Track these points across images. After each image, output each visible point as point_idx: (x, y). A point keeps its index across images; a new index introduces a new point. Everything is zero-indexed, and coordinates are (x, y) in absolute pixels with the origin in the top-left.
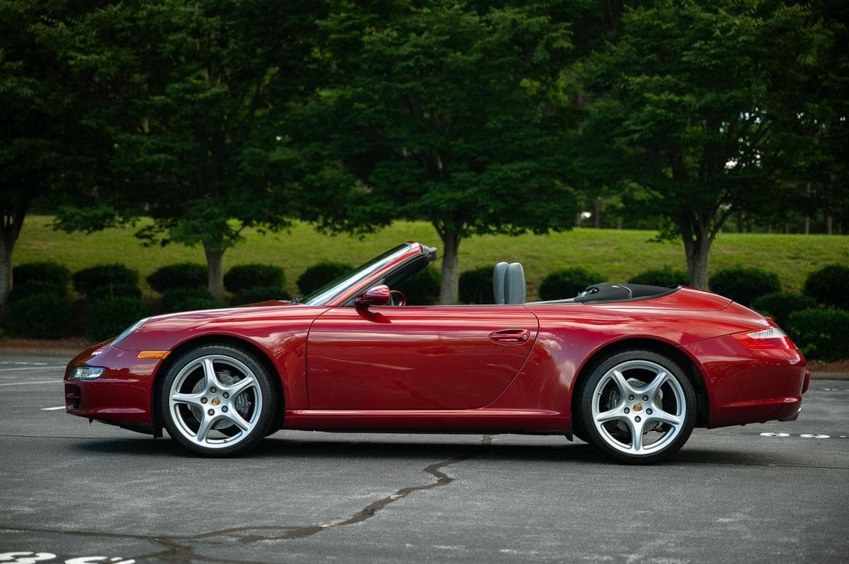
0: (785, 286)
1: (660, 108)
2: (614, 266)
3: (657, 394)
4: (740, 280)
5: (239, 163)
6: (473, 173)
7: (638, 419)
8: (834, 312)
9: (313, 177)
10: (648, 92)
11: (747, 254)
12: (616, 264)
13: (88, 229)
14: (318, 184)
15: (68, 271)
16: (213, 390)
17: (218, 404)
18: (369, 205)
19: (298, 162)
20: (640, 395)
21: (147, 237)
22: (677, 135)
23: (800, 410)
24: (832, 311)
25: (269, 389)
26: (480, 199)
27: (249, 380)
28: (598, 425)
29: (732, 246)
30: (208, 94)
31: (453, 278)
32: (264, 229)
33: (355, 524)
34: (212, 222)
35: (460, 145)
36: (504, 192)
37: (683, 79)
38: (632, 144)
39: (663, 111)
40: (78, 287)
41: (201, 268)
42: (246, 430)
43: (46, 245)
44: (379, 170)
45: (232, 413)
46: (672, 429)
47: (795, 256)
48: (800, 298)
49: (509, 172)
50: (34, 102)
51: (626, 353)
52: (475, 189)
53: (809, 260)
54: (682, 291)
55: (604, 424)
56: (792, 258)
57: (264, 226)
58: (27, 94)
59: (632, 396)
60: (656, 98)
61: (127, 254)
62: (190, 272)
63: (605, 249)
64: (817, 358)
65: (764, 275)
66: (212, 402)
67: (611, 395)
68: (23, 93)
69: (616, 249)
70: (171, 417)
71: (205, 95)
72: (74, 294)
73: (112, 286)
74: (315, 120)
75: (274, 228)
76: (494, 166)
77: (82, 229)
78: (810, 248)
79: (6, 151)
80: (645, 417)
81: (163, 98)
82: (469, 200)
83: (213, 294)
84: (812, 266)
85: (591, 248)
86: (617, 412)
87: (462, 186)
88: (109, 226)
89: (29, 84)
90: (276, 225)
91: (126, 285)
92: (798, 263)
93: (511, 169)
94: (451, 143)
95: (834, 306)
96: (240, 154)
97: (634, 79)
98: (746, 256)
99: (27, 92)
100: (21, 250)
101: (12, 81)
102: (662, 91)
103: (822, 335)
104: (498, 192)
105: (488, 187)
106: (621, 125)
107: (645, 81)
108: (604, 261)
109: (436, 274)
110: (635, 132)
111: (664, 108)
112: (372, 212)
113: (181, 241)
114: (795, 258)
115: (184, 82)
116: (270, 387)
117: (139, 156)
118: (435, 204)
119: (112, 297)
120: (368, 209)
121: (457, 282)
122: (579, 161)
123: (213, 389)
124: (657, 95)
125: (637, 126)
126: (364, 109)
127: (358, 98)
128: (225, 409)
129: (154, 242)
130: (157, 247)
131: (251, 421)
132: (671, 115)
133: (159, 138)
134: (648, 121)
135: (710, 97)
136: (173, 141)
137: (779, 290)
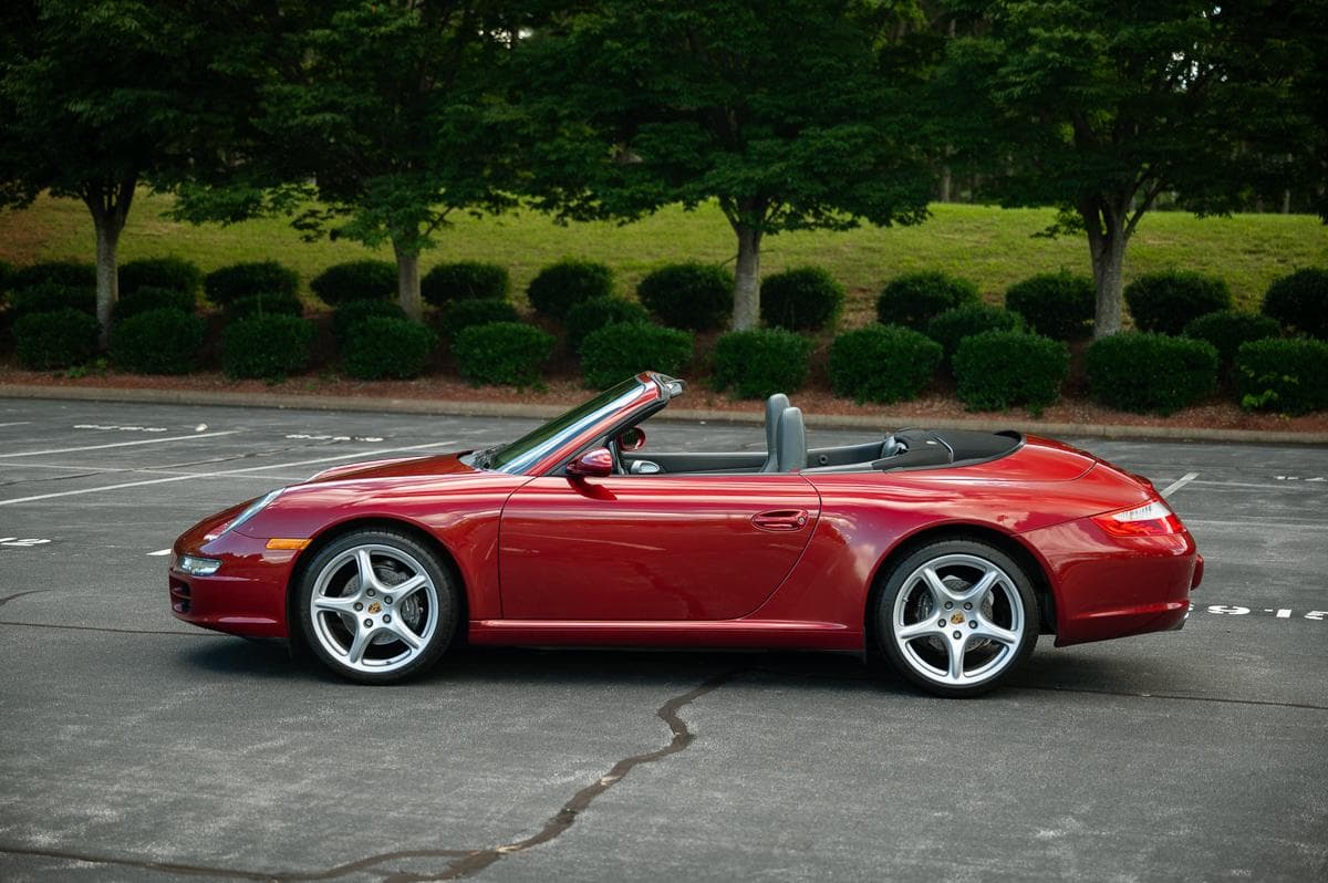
0: (1237, 297)
1: (1052, 50)
2: (989, 265)
3: (985, 600)
4: (1170, 291)
5: (440, 124)
6: (780, 141)
7: (957, 635)
8: (1305, 343)
9: (546, 147)
10: (1035, 27)
11: (1184, 245)
12: (992, 261)
13: (223, 219)
14: (553, 157)
15: (197, 270)
16: (371, 593)
17: (377, 611)
18: (627, 188)
19: (523, 124)
20: (960, 602)
21: (309, 226)
22: (1077, 89)
23: (1187, 616)
24: (1300, 341)
25: (447, 591)
26: (789, 180)
27: (419, 580)
28: (902, 643)
29: (1163, 232)
30: (393, 27)
31: (752, 288)
32: (479, 210)
33: (544, 844)
34: (401, 211)
35: (760, 99)
36: (825, 170)
37: (1086, 6)
38: (1010, 101)
39: (1057, 55)
40: (211, 296)
41: (387, 268)
42: (416, 647)
43: (166, 227)
44: (643, 135)
45: (398, 624)
46: (1005, 649)
47: (1254, 249)
48: (1258, 319)
49: (833, 141)
50: (141, 39)
51: (941, 544)
52: (783, 165)
53: (1275, 254)
54: (1027, 450)
55: (911, 642)
56: (1251, 252)
57: (479, 206)
58: (130, 27)
59: (950, 604)
60: (1047, 35)
61: (283, 243)
62: (372, 274)
63: (976, 237)
64: (1279, 410)
65: (1205, 283)
66: (370, 609)
67: (920, 602)
68: (124, 25)
69: (992, 237)
70: (314, 631)
71: (388, 29)
72: (206, 305)
73: (259, 297)
74: (548, 64)
75: (494, 209)
76: (810, 131)
77: (215, 220)
78: (1278, 237)
79: (102, 109)
80: (967, 632)
81: (328, 32)
82: (774, 181)
83: (406, 309)
84: (1280, 265)
85: (957, 236)
86: (927, 626)
87: (765, 159)
88: (254, 216)
89: (133, 12)
90: (496, 204)
91: (281, 295)
92: (1258, 260)
93: (836, 136)
94: (748, 97)
95: (1305, 334)
96: (441, 113)
97: (1015, 5)
98: (1183, 249)
99: (130, 23)
100: (131, 234)
101: (108, 8)
102: (1057, 24)
103: (1286, 378)
104: (816, 170)
105: (801, 163)
106: (995, 74)
107: (1031, 9)
108: (974, 256)
109: (728, 279)
110: (1015, 84)
111: (1058, 51)
112: (632, 197)
113: (357, 239)
114: (1254, 252)
115: (358, 10)
116: (449, 588)
117: (295, 117)
118: (725, 186)
119: (261, 313)
120: (626, 193)
121: (758, 292)
122: (934, 124)
123: (371, 591)
124: (1048, 29)
125: (1019, 76)
126: (618, 49)
127: (610, 32)
128: (387, 619)
129: (320, 234)
130: (325, 241)
131: (423, 635)
132: (1068, 60)
133: (322, 90)
134: (1035, 69)
135: (1125, 33)
136: (344, 95)
137: (1226, 306)
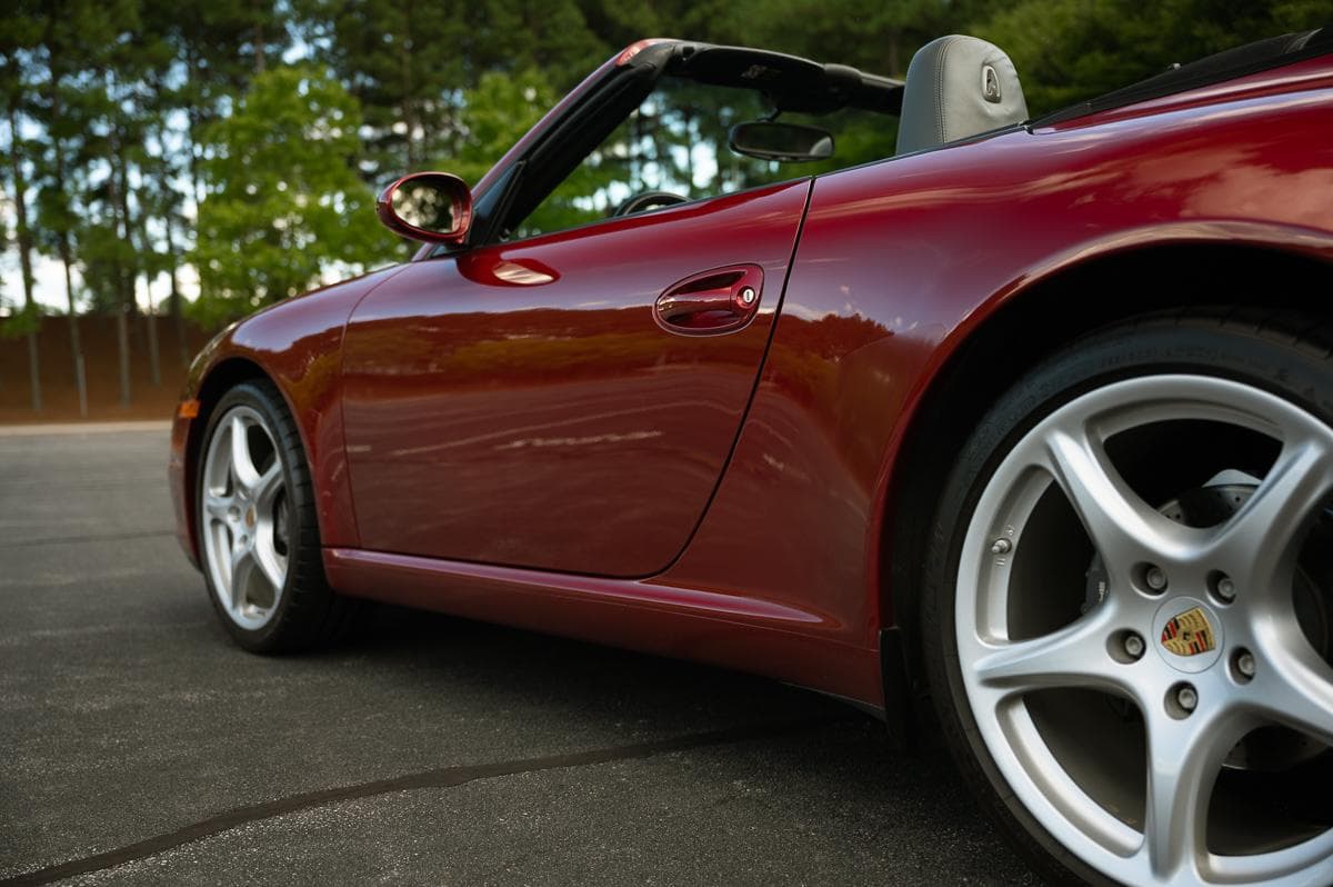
7: (1189, 699)
27: (276, 469)
45: (257, 547)
70: (207, 551)
80: (1216, 691)
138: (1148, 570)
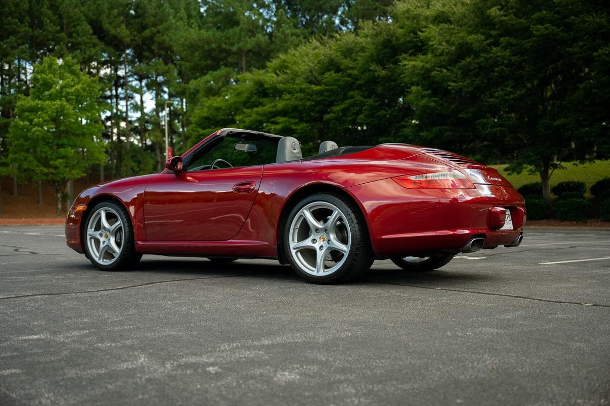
66: (105, 236)
138: (317, 230)
